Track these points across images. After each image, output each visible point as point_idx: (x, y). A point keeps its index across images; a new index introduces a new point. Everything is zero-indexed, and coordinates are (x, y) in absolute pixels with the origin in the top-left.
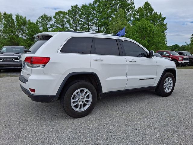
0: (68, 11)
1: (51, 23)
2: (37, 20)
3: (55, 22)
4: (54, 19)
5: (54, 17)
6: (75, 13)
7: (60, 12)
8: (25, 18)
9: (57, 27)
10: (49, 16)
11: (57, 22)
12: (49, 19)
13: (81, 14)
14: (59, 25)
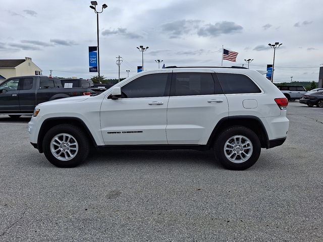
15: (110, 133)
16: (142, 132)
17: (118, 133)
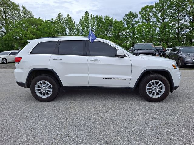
0: (155, 4)
1: (136, 19)
2: (124, 18)
3: (140, 18)
4: (139, 16)
5: (140, 13)
6: (163, 5)
7: (146, 7)
8: (112, 18)
9: (142, 22)
10: (134, 13)
11: (143, 18)
12: (135, 16)
13: (171, 4)
14: (144, 21)
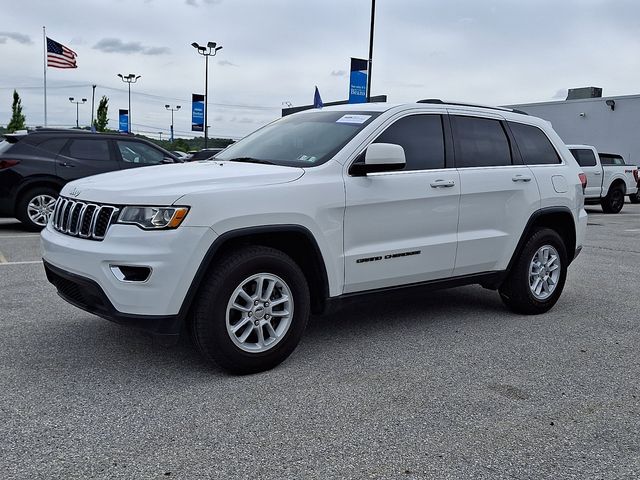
15: (363, 261)
16: (418, 252)
17: (377, 259)
